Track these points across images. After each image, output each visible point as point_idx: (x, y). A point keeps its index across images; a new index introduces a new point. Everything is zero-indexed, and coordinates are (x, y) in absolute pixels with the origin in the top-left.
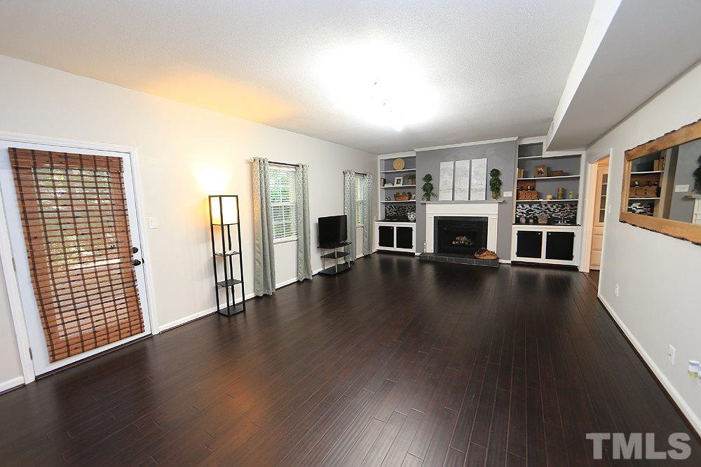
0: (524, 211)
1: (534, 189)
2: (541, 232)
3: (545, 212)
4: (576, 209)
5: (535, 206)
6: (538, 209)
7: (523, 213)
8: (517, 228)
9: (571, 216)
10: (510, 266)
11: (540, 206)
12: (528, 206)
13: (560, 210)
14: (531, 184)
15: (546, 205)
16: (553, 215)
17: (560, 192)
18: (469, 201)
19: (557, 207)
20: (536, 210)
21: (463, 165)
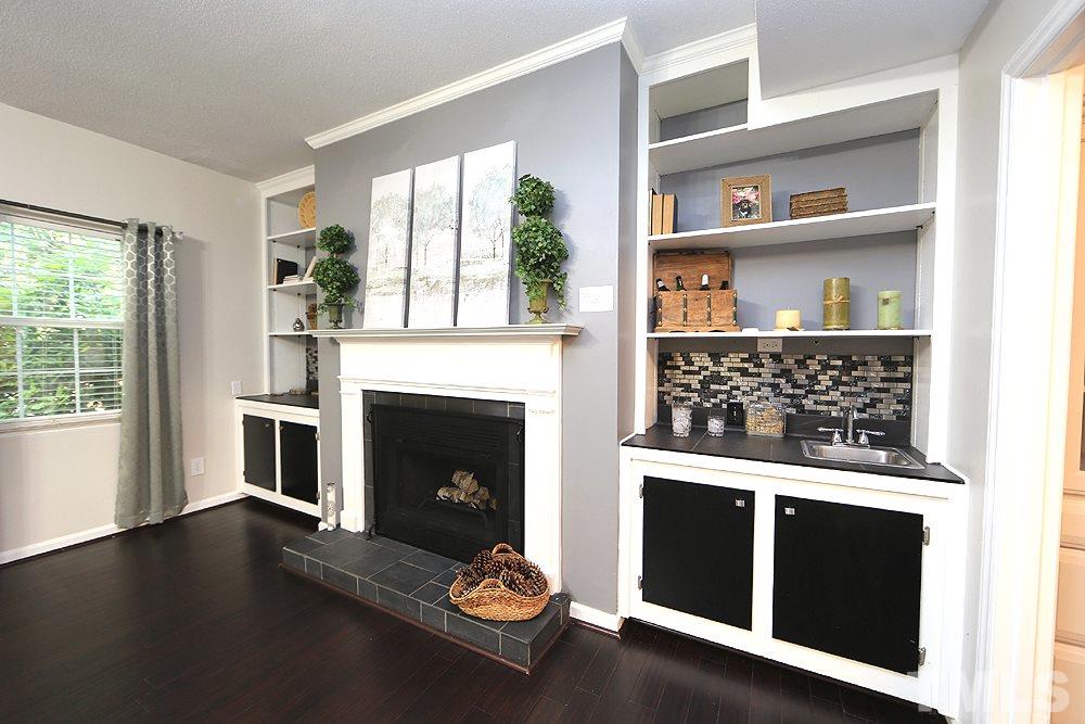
0: (695, 382)
1: (725, 286)
2: (749, 496)
3: (775, 386)
4: (908, 379)
5: (733, 360)
6: (744, 372)
7: (687, 388)
8: (641, 465)
9: (887, 410)
10: (615, 642)
11: (754, 358)
12: (708, 363)
13: (837, 383)
14: (712, 267)
15: (776, 357)
16: (808, 403)
17: (835, 297)
18: (453, 335)
19: (826, 367)
20: (738, 379)
21: (436, 176)
